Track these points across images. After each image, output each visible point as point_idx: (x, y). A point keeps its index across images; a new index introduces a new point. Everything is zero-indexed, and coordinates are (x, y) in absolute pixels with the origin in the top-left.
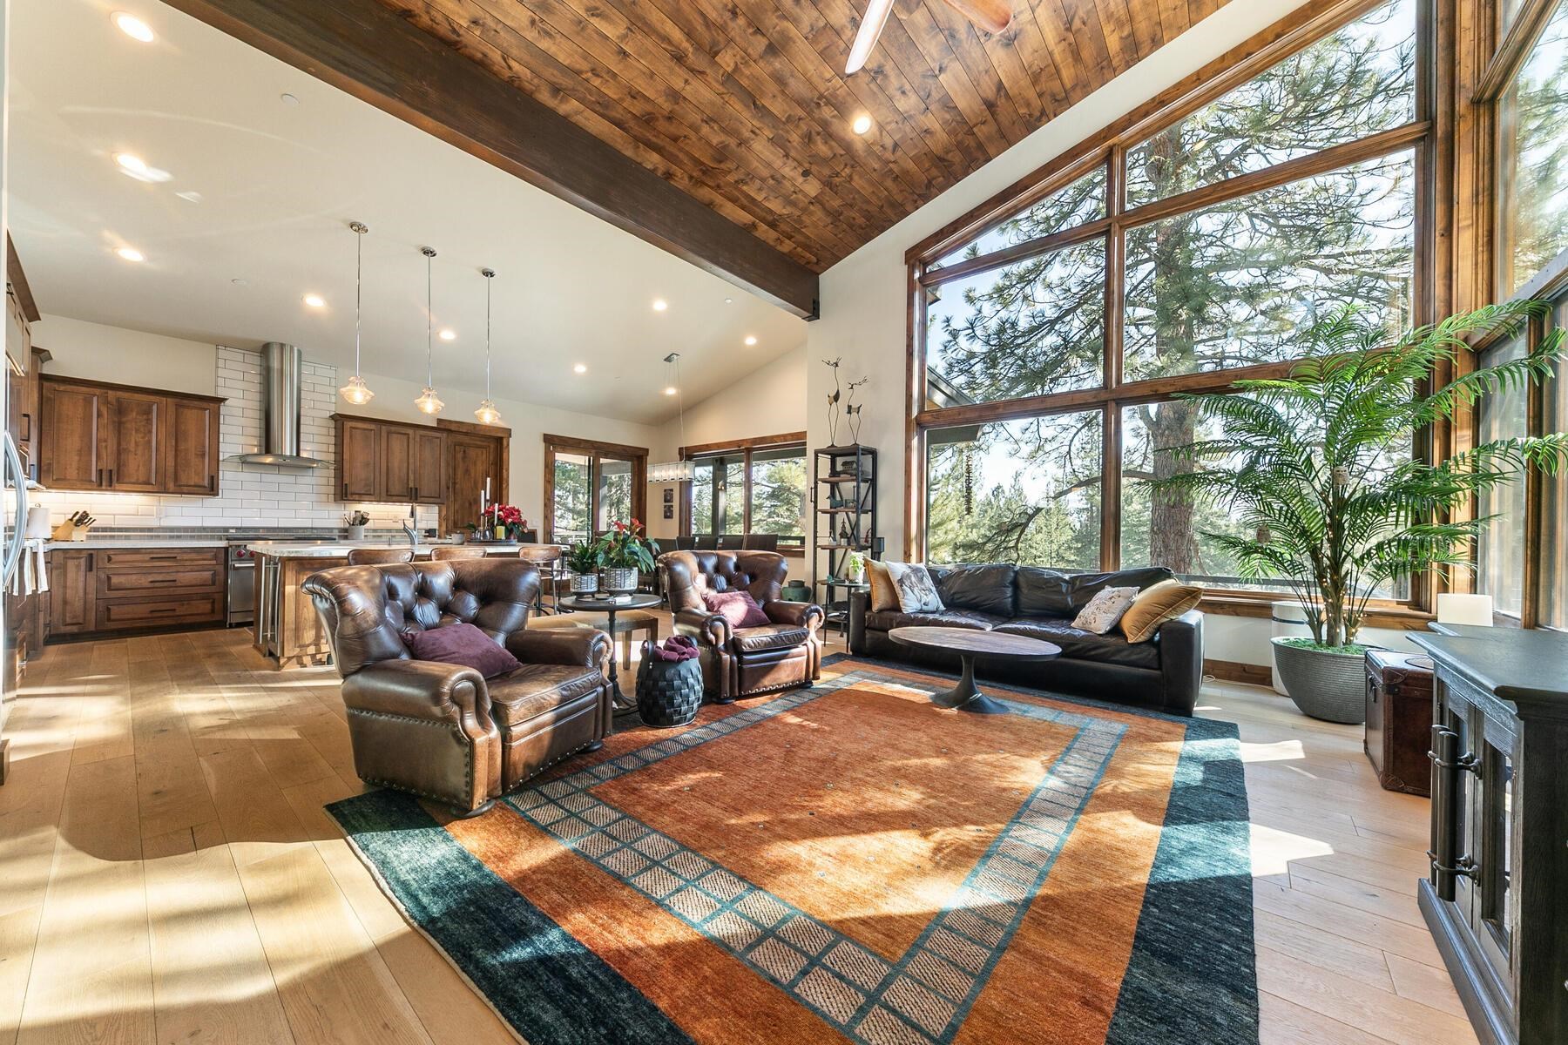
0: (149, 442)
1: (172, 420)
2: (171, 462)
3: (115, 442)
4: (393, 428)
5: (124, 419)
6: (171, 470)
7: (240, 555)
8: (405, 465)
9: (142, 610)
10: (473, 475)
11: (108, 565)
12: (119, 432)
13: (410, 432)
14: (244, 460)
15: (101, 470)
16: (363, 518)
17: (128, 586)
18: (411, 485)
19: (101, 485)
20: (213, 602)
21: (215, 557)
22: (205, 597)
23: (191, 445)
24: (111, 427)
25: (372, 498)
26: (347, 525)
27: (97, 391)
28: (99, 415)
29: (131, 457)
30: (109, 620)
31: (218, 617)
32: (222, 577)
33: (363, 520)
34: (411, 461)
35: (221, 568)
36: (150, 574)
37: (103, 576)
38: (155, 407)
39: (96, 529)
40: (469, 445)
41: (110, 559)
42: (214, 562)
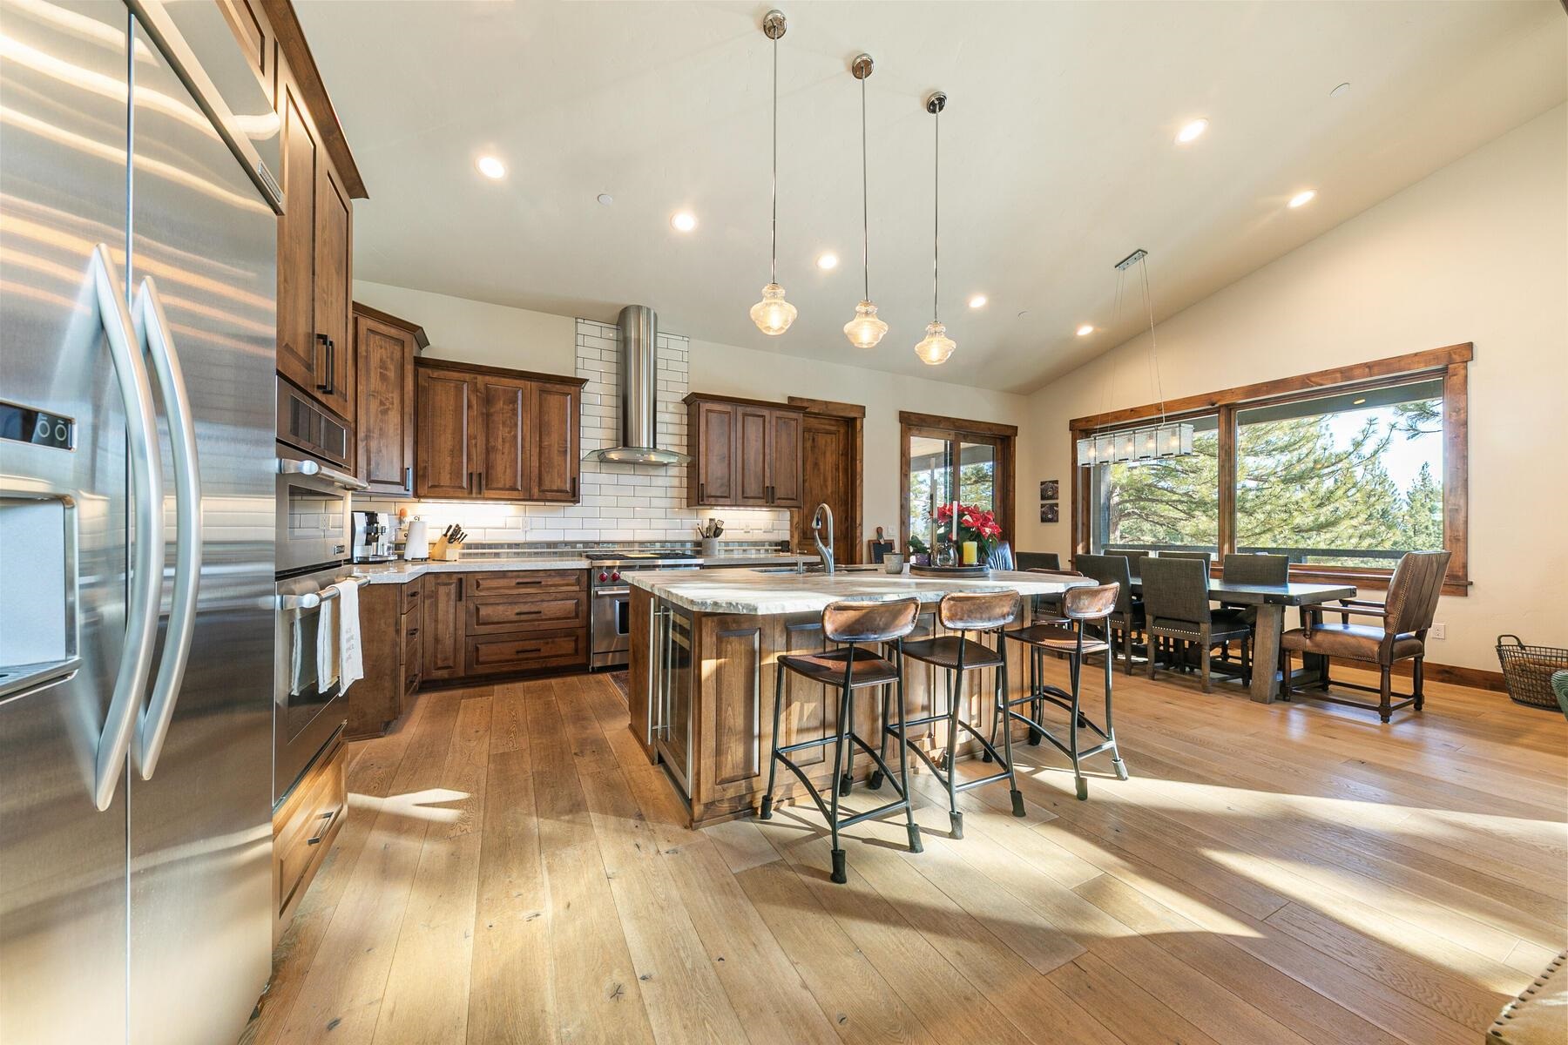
0: (515, 437)
1: (535, 409)
2: (535, 463)
3: (484, 439)
4: (749, 410)
5: (492, 410)
6: (535, 471)
7: (602, 579)
8: (761, 456)
9: (507, 650)
10: (822, 467)
11: (477, 593)
12: (488, 427)
13: (766, 412)
14: (602, 458)
15: (471, 474)
16: (717, 528)
17: (496, 620)
18: (767, 484)
19: (471, 492)
20: (576, 641)
21: (578, 582)
22: (569, 633)
23: (553, 440)
24: (480, 420)
25: (728, 501)
26: (700, 538)
27: (467, 376)
28: (469, 407)
29: (499, 456)
30: (478, 662)
31: (580, 660)
32: (584, 608)
33: (717, 532)
34: (767, 451)
35: (583, 596)
36: (516, 603)
37: (472, 607)
38: (520, 394)
39: (469, 546)
40: (818, 431)
41: (478, 585)
42: (577, 588)
